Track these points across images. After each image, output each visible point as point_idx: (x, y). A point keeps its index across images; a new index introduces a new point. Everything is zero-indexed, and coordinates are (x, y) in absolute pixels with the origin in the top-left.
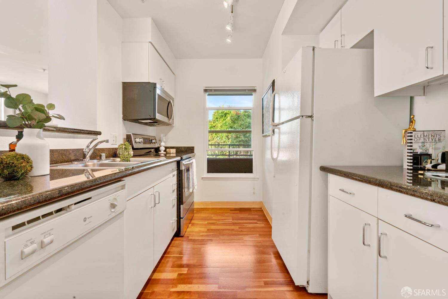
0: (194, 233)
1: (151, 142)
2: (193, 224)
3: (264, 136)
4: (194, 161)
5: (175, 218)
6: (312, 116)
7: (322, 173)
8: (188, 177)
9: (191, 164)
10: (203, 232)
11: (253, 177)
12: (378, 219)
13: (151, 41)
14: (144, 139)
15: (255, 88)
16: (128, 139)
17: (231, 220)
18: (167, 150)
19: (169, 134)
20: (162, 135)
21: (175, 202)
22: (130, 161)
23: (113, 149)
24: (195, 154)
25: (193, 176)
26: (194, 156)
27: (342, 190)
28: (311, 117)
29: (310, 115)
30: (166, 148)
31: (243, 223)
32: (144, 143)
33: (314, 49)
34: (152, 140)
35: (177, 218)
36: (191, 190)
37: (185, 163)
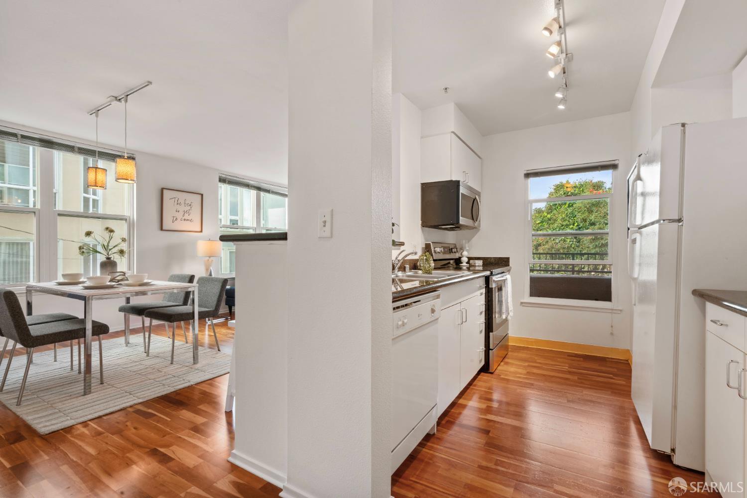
0: (508, 373)
1: (451, 251)
2: (507, 363)
4: (508, 277)
5: (482, 347)
6: (681, 219)
8: (500, 300)
9: (504, 281)
10: (521, 374)
11: (611, 308)
13: (454, 131)
14: (444, 248)
15: (616, 162)
16: (427, 248)
17: (567, 368)
18: (471, 261)
19: (473, 239)
20: (464, 241)
21: (483, 327)
22: (432, 274)
23: (413, 260)
24: (511, 268)
25: (507, 298)
26: (509, 271)
27: (714, 322)
28: (679, 221)
30: (470, 259)
31: (587, 375)
32: (444, 253)
33: (684, 125)
34: (452, 249)
35: (485, 347)
36: (504, 317)
37: (496, 280)
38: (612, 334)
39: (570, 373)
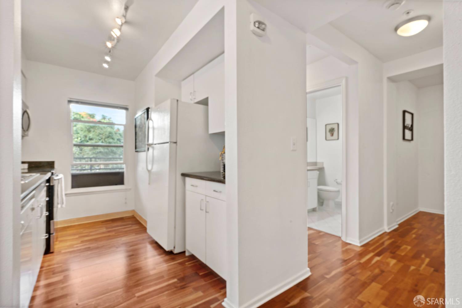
3: (136, 151)
4: (62, 176)
7: (183, 177)
9: (61, 179)
10: (77, 244)
11: (125, 188)
12: (206, 196)
15: (128, 107)
17: (105, 229)
25: (62, 192)
27: (192, 185)
28: (176, 143)
29: (175, 141)
31: (119, 229)
33: (177, 101)
38: (126, 203)
39: (109, 232)
